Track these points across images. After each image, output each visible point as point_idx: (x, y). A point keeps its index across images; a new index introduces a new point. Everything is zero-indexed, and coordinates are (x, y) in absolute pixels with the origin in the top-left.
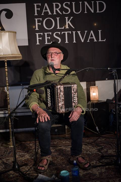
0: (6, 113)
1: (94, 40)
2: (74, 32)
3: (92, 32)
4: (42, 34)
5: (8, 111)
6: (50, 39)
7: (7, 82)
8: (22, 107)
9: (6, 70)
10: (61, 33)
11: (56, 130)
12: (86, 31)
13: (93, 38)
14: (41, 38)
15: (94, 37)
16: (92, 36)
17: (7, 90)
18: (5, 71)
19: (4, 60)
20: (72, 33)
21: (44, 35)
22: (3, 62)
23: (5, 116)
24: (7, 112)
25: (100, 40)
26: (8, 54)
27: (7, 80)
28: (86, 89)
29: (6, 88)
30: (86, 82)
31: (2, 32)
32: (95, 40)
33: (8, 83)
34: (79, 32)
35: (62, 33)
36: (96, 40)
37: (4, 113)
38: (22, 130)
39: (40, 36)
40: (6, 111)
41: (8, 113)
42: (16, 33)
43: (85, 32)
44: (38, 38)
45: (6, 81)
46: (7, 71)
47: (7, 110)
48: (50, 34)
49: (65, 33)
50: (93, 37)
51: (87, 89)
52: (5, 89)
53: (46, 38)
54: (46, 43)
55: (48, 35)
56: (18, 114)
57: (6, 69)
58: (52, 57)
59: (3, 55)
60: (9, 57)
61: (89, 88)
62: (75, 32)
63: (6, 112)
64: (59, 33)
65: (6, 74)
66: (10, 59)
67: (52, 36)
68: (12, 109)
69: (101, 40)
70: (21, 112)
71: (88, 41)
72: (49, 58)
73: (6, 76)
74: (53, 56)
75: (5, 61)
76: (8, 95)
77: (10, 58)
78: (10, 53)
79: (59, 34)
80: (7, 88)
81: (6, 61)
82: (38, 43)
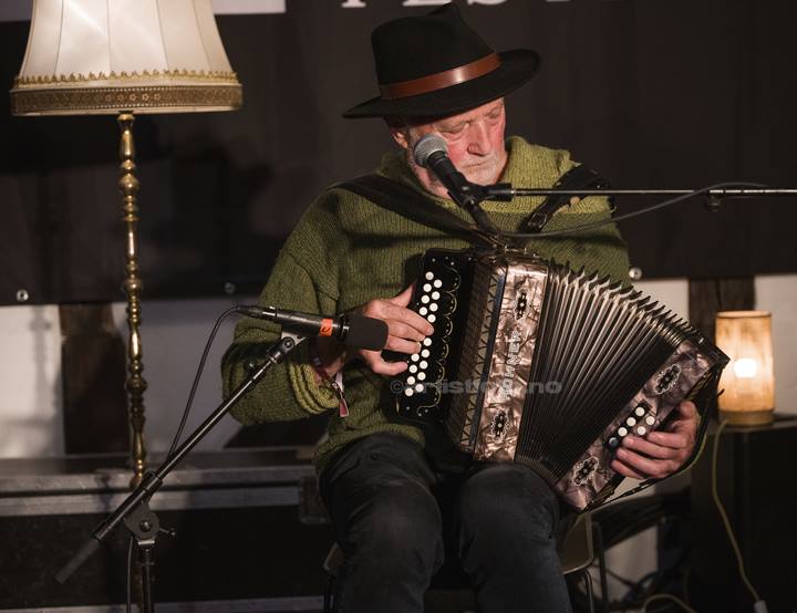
5: (137, 470)
30: (690, 281)
37: (102, 486)
40: (115, 471)
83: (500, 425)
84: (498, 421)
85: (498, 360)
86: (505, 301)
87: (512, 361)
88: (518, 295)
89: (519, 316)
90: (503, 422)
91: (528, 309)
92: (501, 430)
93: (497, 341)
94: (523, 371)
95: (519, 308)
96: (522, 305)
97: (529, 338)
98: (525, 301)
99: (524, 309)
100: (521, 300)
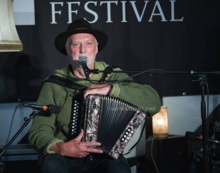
1: (162, 19)
2: (124, 3)
3: (157, 3)
4: (62, 4)
6: (76, 13)
12: (147, 2)
13: (160, 16)
15: (162, 14)
16: (157, 11)
25: (173, 19)
32: (164, 19)
34: (133, 3)
35: (102, 3)
36: (166, 19)
43: (145, 3)
44: (54, 13)
48: (77, 4)
49: (107, 3)
50: (159, 13)
53: (70, 12)
54: (70, 21)
62: (126, 3)
64: (96, 3)
69: (175, 19)
71: (149, 19)
79: (94, 4)
82: (54, 22)
83: (91, 139)
84: (91, 138)
85: (89, 121)
86: (90, 105)
87: (93, 121)
88: (93, 103)
89: (94, 109)
90: (92, 138)
91: (96, 106)
92: (92, 140)
93: (89, 116)
94: (96, 124)
95: (94, 107)
96: (95, 106)
97: (97, 115)
98: (95, 104)
99: (95, 107)
100: (94, 104)
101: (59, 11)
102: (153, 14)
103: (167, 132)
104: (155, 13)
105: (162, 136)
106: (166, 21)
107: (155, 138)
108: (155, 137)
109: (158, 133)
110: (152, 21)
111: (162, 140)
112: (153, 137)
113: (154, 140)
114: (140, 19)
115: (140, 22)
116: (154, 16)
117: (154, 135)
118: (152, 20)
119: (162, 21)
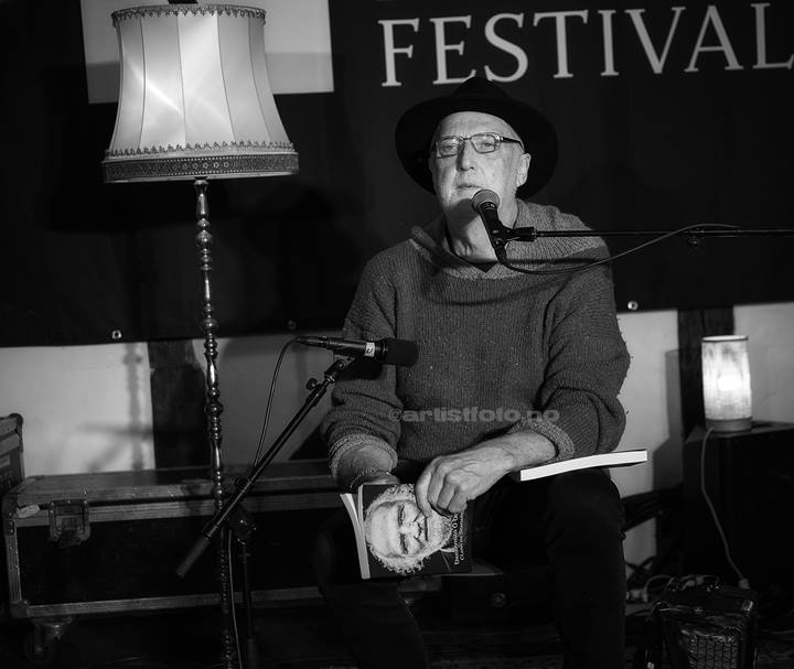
0: (201, 492)
1: (727, 65)
2: (607, 15)
3: (712, 13)
4: (415, 23)
5: (216, 481)
6: (461, 53)
7: (209, 307)
8: (294, 457)
9: (204, 237)
10: (528, 19)
11: (498, 600)
12: (678, 10)
13: (722, 54)
14: (409, 51)
15: (726, 47)
16: (712, 38)
17: (207, 355)
18: (199, 242)
19: (192, 177)
20: (596, 21)
21: (428, 30)
22: (189, 189)
23: (195, 514)
24: (205, 487)
25: (762, 63)
26: (216, 144)
27: (208, 296)
28: (676, 354)
29: (198, 346)
30: (680, 311)
31: (180, 13)
32: (733, 64)
33: (211, 313)
34: (636, 15)
35: (538, 17)
36: (740, 64)
37: (187, 494)
38: (293, 597)
39: (402, 36)
40: (197, 481)
41: (212, 496)
42: (262, 15)
43: (674, 12)
44: (390, 51)
45: (205, 302)
46: (208, 245)
47: (208, 478)
48: (463, 24)
49: (554, 19)
50: (719, 44)
51: (681, 350)
52: (191, 353)
53: (441, 48)
54: (442, 78)
55: (453, 33)
56: (273, 504)
57: (201, 229)
58: (461, 169)
59: (188, 146)
60: (221, 160)
61: (694, 345)
62: (613, 16)
63: (198, 487)
64: (519, 18)
65: (203, 264)
66: (225, 170)
67: (475, 37)
68: (237, 470)
69: (768, 61)
70: (287, 487)
71: (687, 66)
72: (444, 176)
73: (203, 272)
74: (467, 163)
75: (200, 182)
76: (216, 384)
77: (226, 165)
78: (230, 139)
79: (515, 22)
80: (206, 346)
81: (202, 186)
82: (391, 80)
101: (407, 47)
102: (698, 48)
103: (748, 416)
104: (703, 45)
105: (733, 428)
106: (741, 68)
107: (713, 432)
108: (711, 429)
109: (721, 418)
110: (696, 70)
111: (733, 439)
112: (706, 431)
113: (708, 440)
114: (657, 66)
115: (659, 75)
116: (700, 53)
117: (707, 423)
118: (696, 66)
119: (727, 68)
